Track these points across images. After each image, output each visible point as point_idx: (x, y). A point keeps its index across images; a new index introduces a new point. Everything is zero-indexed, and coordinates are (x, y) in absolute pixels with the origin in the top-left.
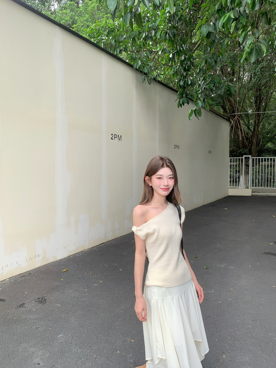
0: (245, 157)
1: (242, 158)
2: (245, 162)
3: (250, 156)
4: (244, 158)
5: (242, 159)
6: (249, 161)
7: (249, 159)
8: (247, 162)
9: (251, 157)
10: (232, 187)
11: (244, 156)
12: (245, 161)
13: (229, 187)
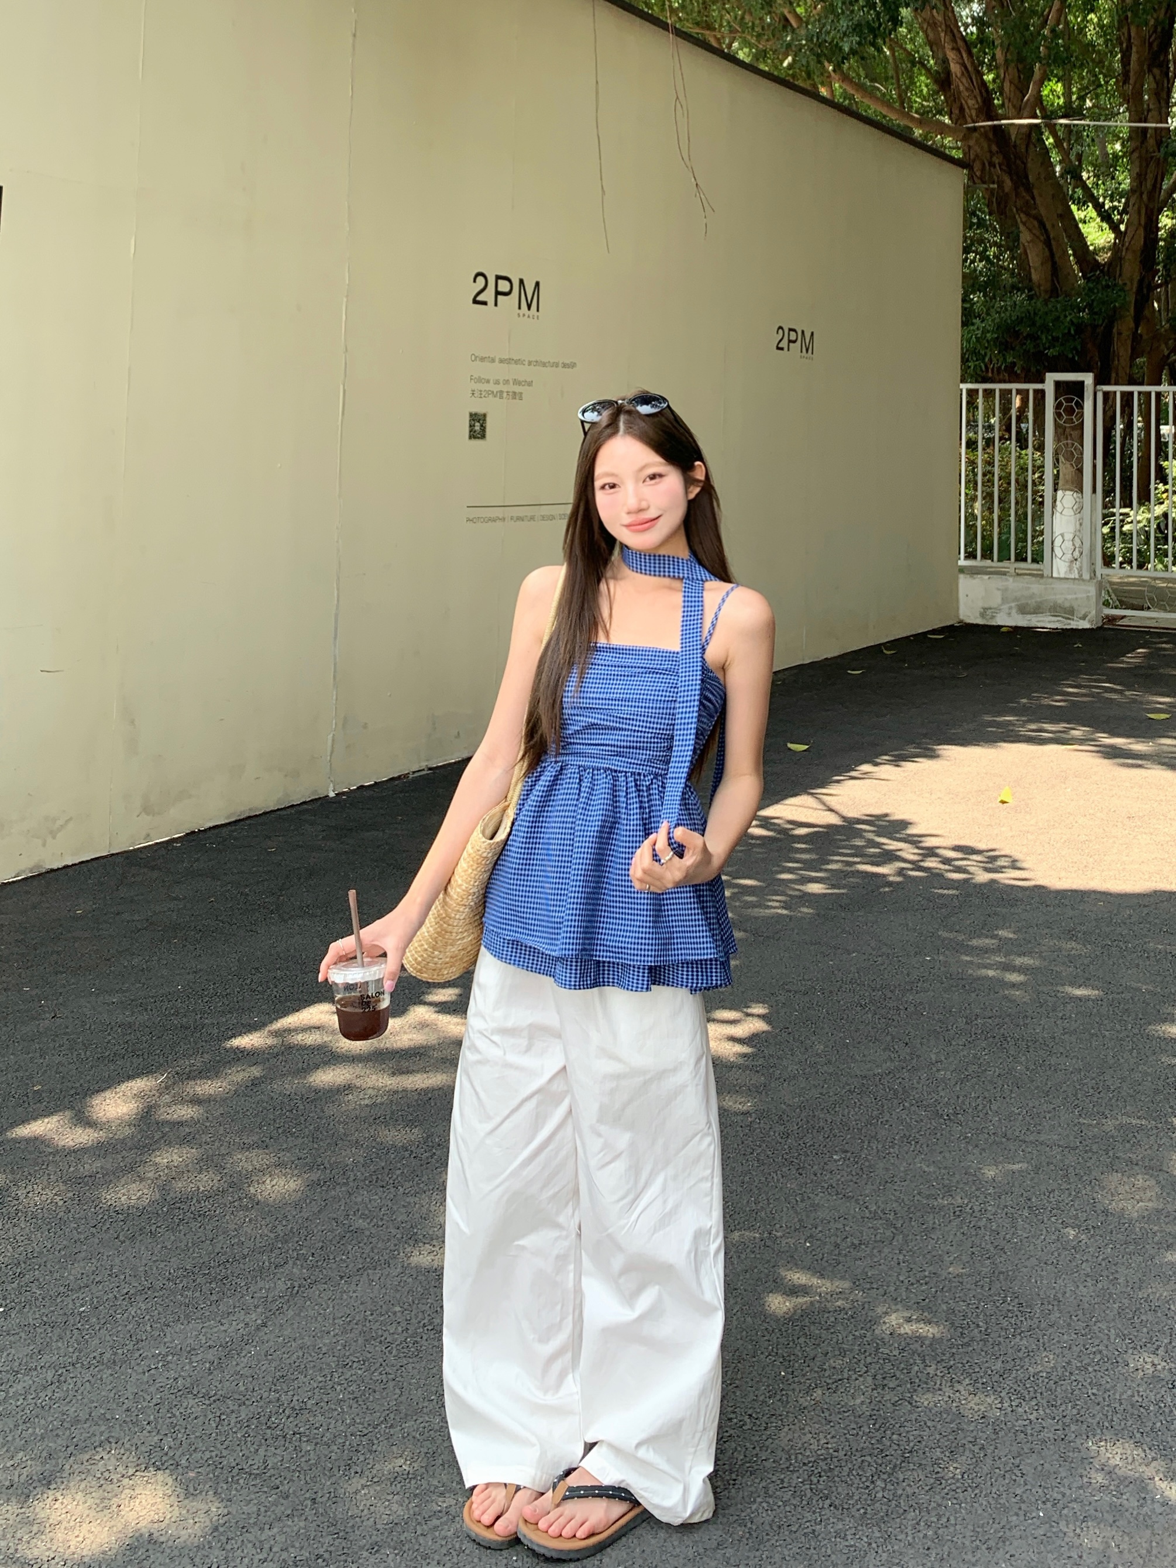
0: (1058, 384)
1: (1039, 386)
2: (1058, 415)
3: (1088, 379)
4: (1049, 386)
5: (1040, 395)
6: (1080, 406)
7: (1082, 397)
8: (1070, 411)
9: (1098, 381)
10: (978, 562)
11: (1051, 378)
12: (1058, 406)
13: (962, 562)
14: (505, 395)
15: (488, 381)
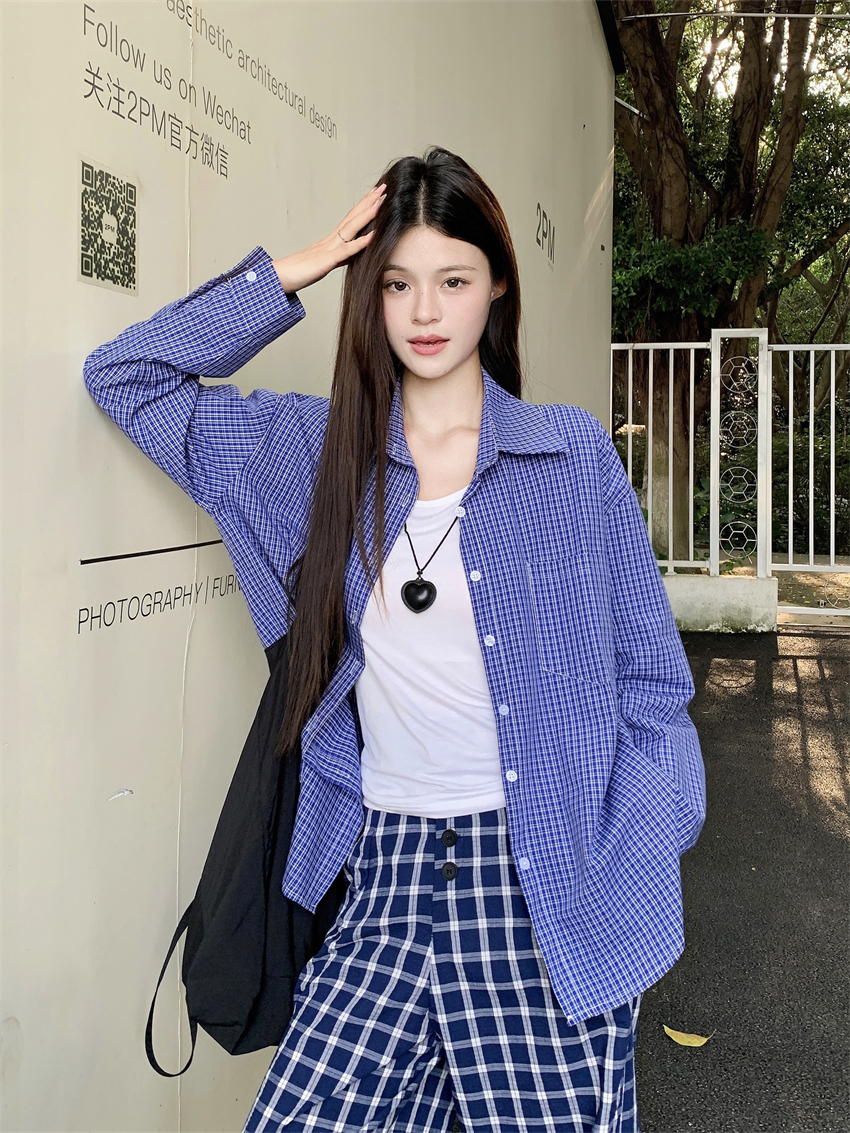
1: (702, 345)
3: (762, 335)
11: (717, 334)
14: (185, 135)
15: (138, 60)
